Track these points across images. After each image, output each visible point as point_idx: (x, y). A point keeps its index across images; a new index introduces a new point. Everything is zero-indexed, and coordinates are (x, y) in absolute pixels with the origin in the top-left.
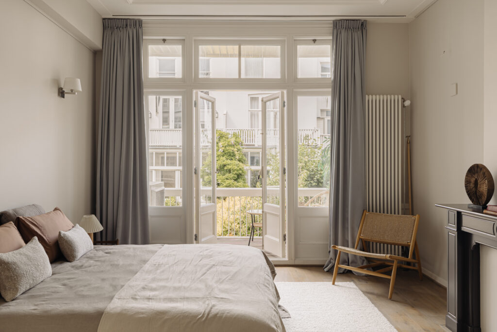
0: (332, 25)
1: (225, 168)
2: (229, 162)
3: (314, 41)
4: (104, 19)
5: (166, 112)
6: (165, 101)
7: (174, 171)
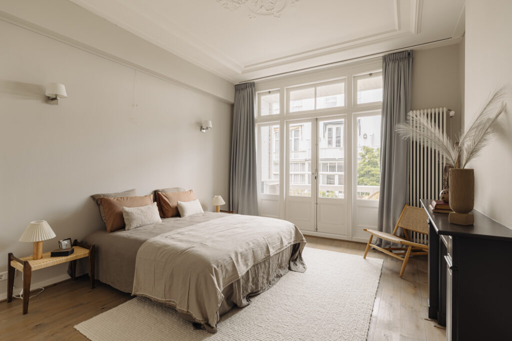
0: (382, 61)
1: (370, 173)
2: (373, 169)
3: (371, 74)
4: (235, 85)
5: (330, 137)
6: (330, 130)
7: (334, 175)
